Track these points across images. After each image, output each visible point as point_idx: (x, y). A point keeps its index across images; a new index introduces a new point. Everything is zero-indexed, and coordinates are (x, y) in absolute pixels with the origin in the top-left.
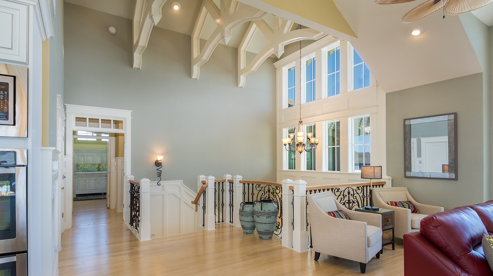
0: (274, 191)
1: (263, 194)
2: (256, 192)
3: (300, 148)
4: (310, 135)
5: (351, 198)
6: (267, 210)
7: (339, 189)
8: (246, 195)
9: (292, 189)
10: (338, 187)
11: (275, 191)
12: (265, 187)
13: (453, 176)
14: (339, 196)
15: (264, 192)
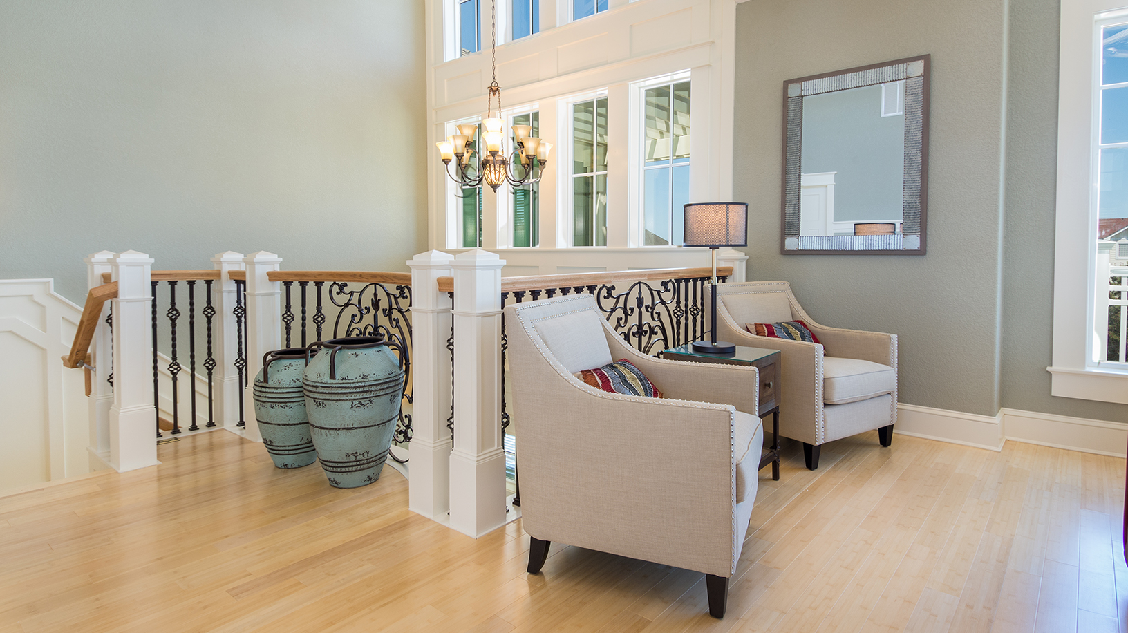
0: (394, 305)
1: (357, 319)
2: (330, 310)
3: (492, 175)
4: (522, 132)
5: (646, 317)
6: (354, 376)
7: (613, 288)
8: (296, 326)
9: (447, 288)
10: (610, 282)
11: (397, 303)
12: (361, 292)
13: (914, 242)
14: (611, 312)
15: (360, 310)
